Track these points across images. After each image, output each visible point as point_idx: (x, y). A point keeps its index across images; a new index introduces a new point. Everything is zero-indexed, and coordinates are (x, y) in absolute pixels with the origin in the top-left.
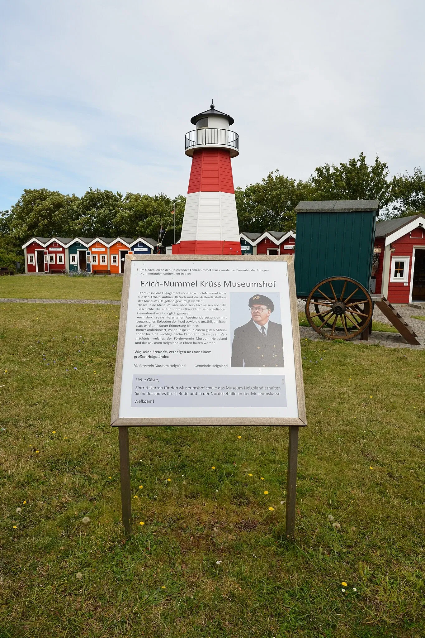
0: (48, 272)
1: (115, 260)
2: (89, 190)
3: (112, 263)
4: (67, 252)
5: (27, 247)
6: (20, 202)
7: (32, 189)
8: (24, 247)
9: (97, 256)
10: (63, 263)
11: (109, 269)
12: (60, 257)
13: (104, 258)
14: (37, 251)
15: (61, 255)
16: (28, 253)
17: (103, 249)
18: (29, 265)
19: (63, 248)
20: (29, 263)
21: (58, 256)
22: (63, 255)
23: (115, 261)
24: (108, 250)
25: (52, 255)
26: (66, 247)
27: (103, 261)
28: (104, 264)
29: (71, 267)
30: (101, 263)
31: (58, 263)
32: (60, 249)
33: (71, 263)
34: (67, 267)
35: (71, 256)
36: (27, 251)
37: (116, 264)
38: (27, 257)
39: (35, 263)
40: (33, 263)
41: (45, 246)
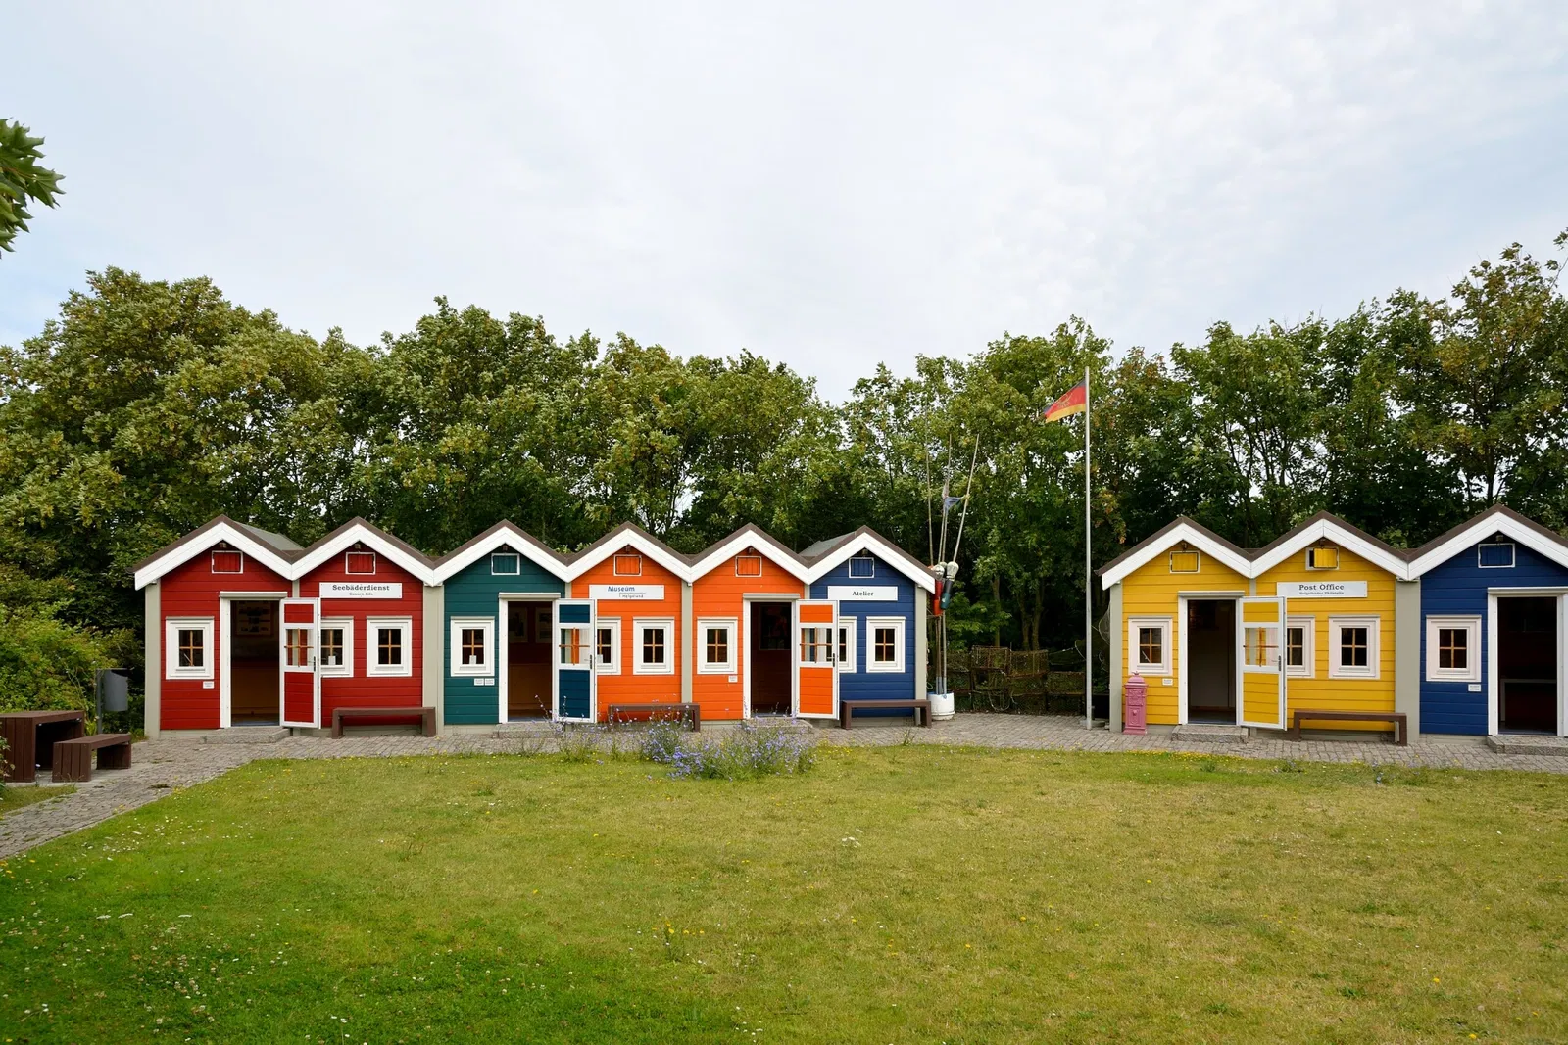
0: (316, 722)
1: (717, 648)
2: (435, 310)
3: (704, 667)
4: (434, 605)
5: (166, 580)
6: (49, 335)
7: (147, 278)
8: (146, 576)
9: (616, 628)
10: (404, 669)
11: (687, 698)
12: (388, 638)
13: (654, 637)
14: (236, 606)
15: (389, 624)
16: (168, 611)
17: (655, 592)
18: (169, 688)
19: (413, 584)
20: (175, 671)
21: (373, 628)
22: (406, 627)
23: (717, 654)
24: (687, 596)
25: (333, 624)
26: (433, 576)
27: (654, 654)
28: (654, 669)
29: (456, 688)
30: (640, 667)
31: (374, 668)
32: (394, 591)
33: (458, 669)
34: (433, 696)
35: (457, 628)
36: (163, 600)
37: (729, 668)
38: (162, 637)
39: (216, 669)
40: (204, 673)
41: (293, 571)
